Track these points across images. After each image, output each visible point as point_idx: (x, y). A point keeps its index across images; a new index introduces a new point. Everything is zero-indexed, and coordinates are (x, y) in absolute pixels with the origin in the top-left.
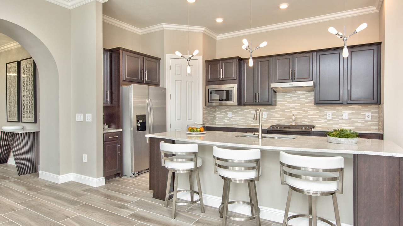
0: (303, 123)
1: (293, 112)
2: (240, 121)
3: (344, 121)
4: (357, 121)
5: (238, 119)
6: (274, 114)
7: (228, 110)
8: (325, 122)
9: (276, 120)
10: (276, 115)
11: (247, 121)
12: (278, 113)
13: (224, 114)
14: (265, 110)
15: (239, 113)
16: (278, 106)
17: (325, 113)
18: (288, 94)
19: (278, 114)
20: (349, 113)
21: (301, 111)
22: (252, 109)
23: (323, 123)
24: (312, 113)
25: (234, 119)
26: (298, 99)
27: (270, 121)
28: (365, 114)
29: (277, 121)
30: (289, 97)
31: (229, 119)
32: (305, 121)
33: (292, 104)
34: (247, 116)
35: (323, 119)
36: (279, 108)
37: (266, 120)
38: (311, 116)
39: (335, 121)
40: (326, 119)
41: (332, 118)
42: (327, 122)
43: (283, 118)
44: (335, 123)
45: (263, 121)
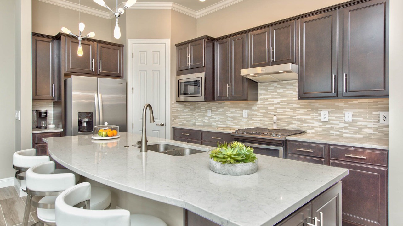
0: (290, 126)
1: (278, 109)
2: (219, 121)
3: (347, 125)
4: (367, 126)
5: (217, 118)
6: (255, 113)
7: (207, 107)
8: (320, 126)
9: (258, 120)
10: (258, 114)
11: (227, 122)
12: (261, 111)
13: (204, 112)
14: (246, 106)
15: (219, 110)
16: (262, 102)
17: (319, 112)
18: (272, 85)
19: (261, 113)
20: (354, 112)
21: (288, 108)
22: (232, 106)
23: (316, 127)
24: (301, 111)
25: (213, 118)
26: (284, 91)
27: (252, 122)
28: (379, 115)
29: (259, 122)
30: (273, 88)
31: (208, 118)
32: (293, 123)
33: (276, 98)
34: (227, 114)
35: (316, 120)
36: (261, 104)
37: (246, 120)
38: (301, 116)
39: (333, 124)
40: (320, 121)
41: (329, 120)
42: (323, 126)
43: (266, 118)
44: (333, 128)
45: (243, 121)
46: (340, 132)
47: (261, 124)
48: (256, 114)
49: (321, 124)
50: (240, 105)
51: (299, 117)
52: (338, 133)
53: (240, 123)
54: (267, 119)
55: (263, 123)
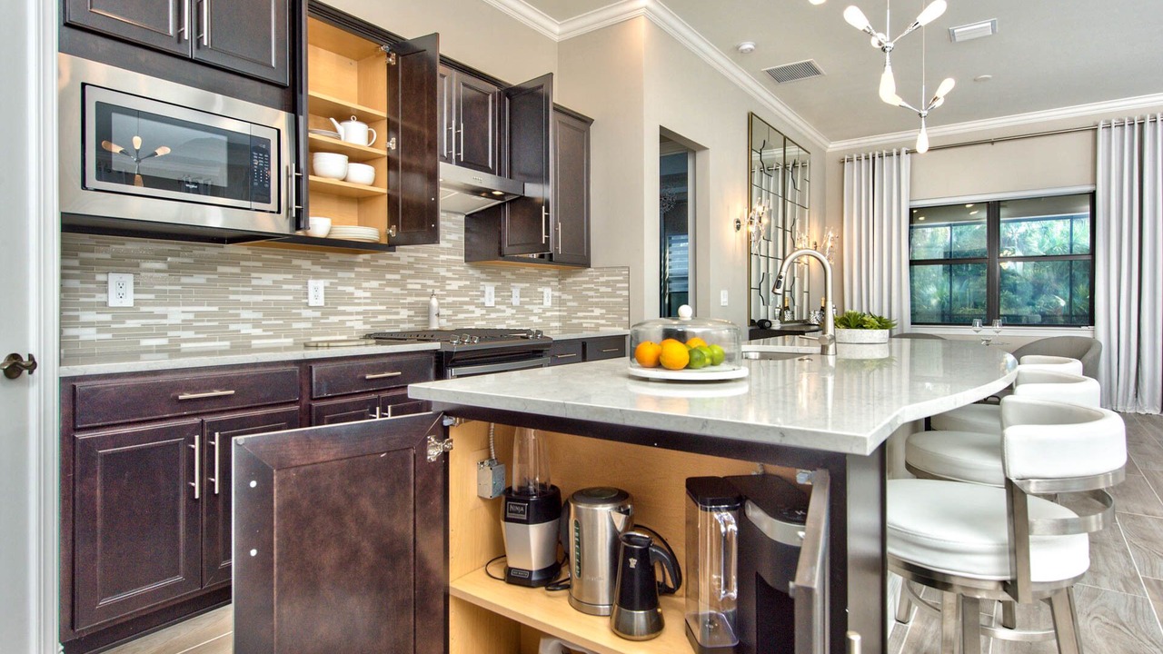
1: (409, 281)
2: (186, 326)
3: (513, 311)
4: (533, 310)
5: (176, 314)
8: (482, 317)
9: (358, 313)
10: (359, 293)
11: (233, 327)
12: (365, 285)
14: (318, 268)
15: (185, 280)
17: (482, 288)
19: (365, 289)
20: (522, 289)
22: (260, 264)
23: (477, 319)
25: (151, 315)
27: (336, 318)
28: (542, 293)
29: (361, 317)
31: (107, 317)
35: (478, 306)
37: (318, 314)
38: (454, 296)
40: (482, 305)
42: (486, 317)
43: (381, 304)
45: (306, 319)
47: (365, 323)
48: (352, 294)
49: (483, 312)
50: (296, 262)
53: (295, 326)
54: (384, 308)
55: (372, 320)
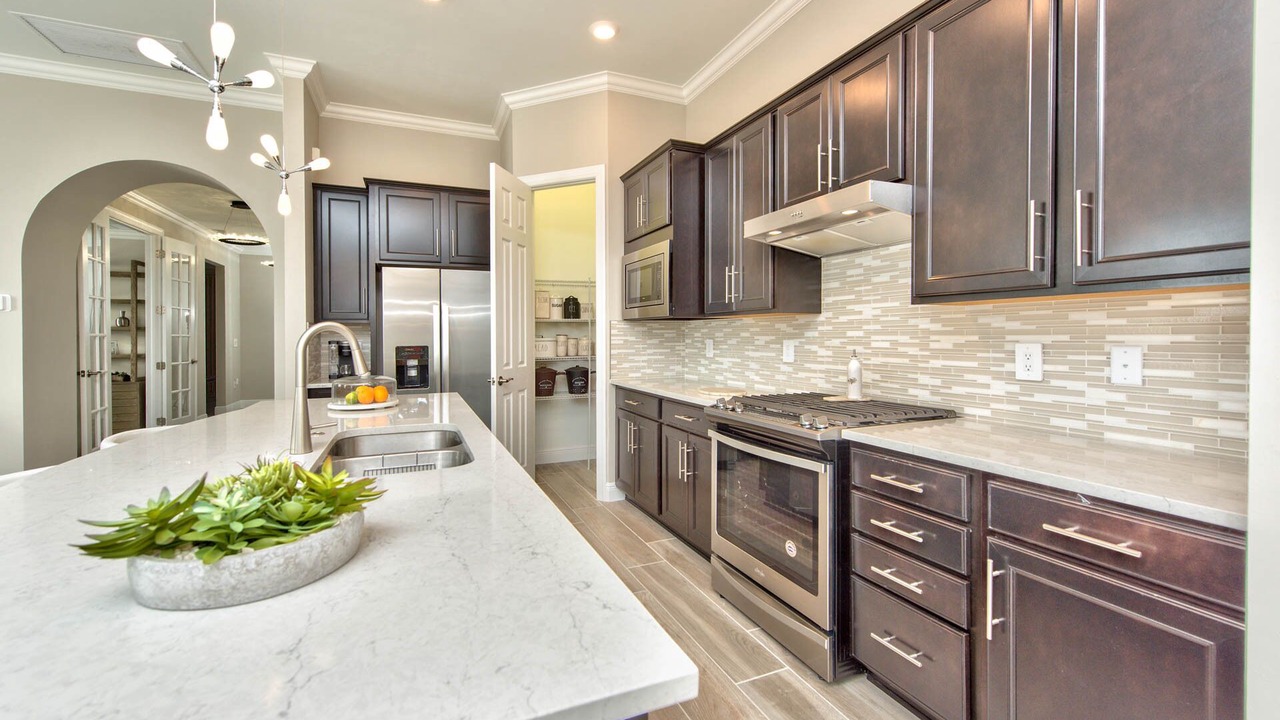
0: (911, 391)
1: (873, 338)
2: (730, 370)
3: (1121, 397)
5: (727, 362)
6: (814, 348)
7: (705, 334)
8: (1011, 398)
9: (821, 371)
10: (822, 352)
12: (827, 343)
13: (699, 345)
14: (790, 330)
15: (729, 342)
16: (830, 314)
17: (1009, 347)
18: (857, 260)
19: (828, 348)
20: (1150, 347)
21: (903, 334)
22: (758, 329)
23: (997, 399)
24: (947, 342)
25: (718, 362)
26: (891, 277)
27: (804, 375)
29: (823, 375)
30: (861, 271)
31: (707, 362)
32: (920, 382)
33: (868, 302)
35: (998, 376)
36: (828, 322)
37: (790, 369)
38: (945, 358)
39: (1063, 391)
40: (1010, 377)
41: (1046, 374)
42: (1021, 398)
43: (842, 364)
44: (1062, 405)
45: (784, 373)
46: (1091, 424)
47: (828, 382)
48: (816, 352)
49: (1015, 388)
50: (777, 326)
51: (937, 363)
52: (1081, 425)
54: (844, 367)
55: (833, 379)
